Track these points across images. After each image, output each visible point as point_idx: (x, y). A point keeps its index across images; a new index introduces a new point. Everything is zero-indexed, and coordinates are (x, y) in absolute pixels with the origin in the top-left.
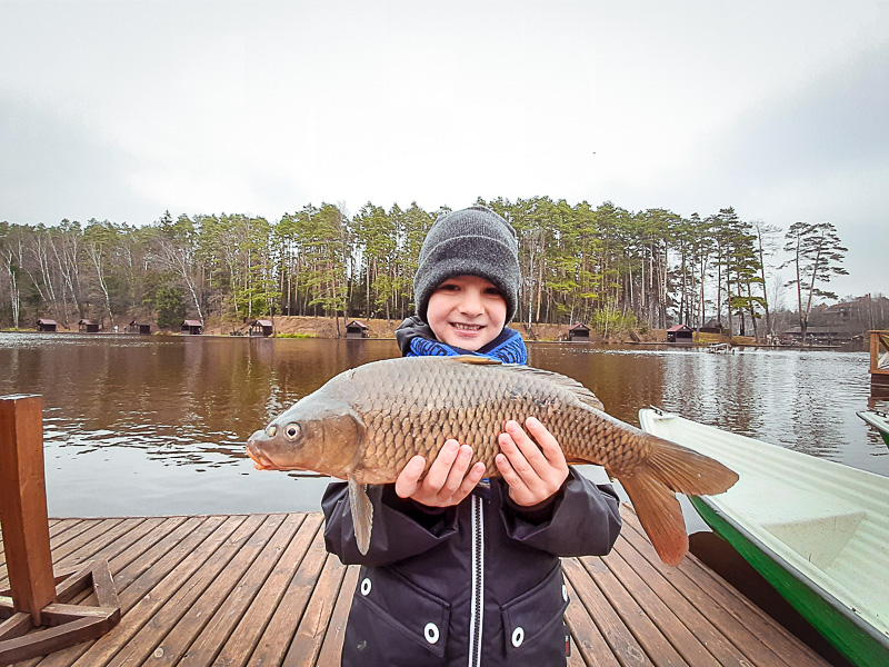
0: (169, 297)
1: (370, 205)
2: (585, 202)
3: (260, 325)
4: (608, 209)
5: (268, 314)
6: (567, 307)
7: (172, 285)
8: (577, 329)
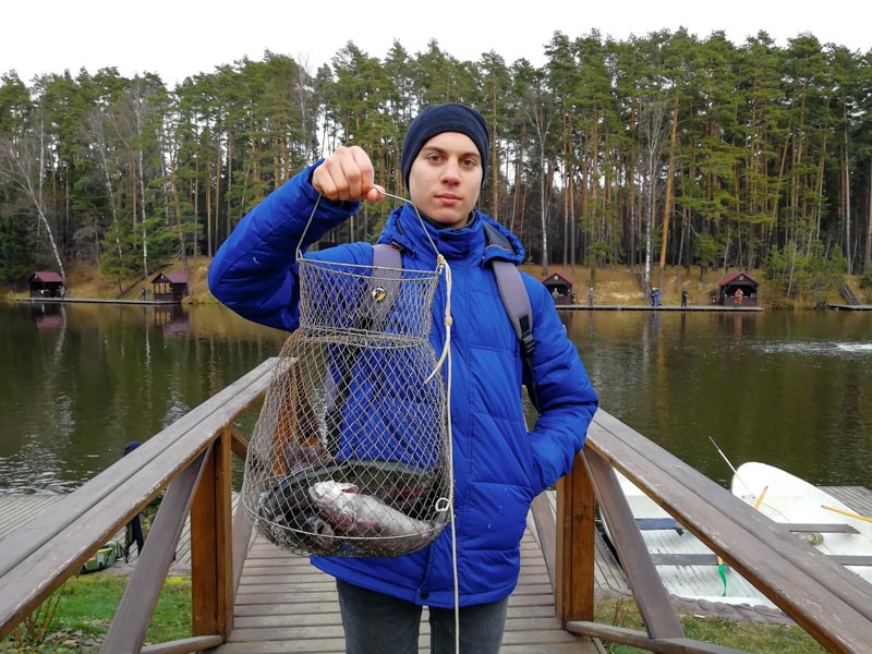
1: (352, 49)
2: (763, 35)
4: (806, 48)
8: (733, 283)
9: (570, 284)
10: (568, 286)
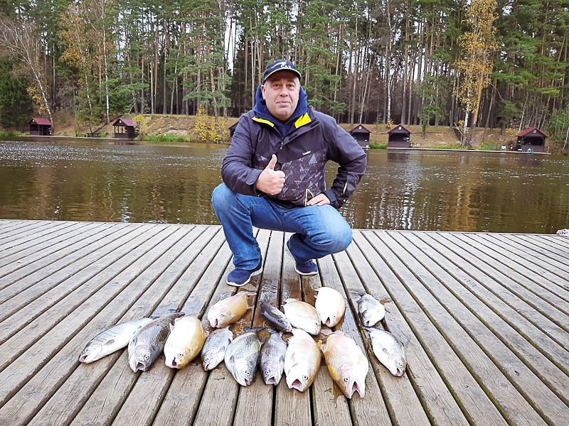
0: (12, 89)
3: (123, 124)
5: (133, 111)
6: (518, 106)
7: (15, 73)
8: (529, 135)
9: (409, 133)
10: (407, 135)
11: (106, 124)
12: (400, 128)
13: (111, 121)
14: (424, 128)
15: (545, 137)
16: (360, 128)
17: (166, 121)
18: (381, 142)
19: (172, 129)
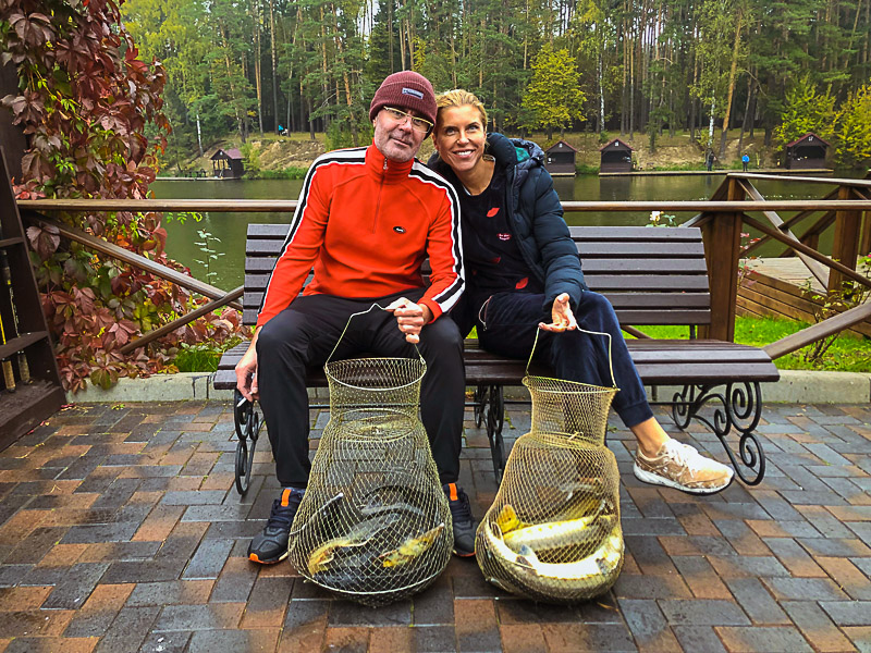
3: (225, 157)
8: (804, 144)
9: (630, 150)
10: (628, 152)
11: (199, 156)
12: (617, 144)
13: (205, 151)
14: (653, 140)
15: (826, 146)
16: (561, 146)
17: (285, 148)
18: (591, 163)
19: (292, 159)
